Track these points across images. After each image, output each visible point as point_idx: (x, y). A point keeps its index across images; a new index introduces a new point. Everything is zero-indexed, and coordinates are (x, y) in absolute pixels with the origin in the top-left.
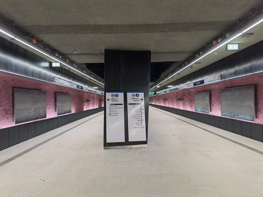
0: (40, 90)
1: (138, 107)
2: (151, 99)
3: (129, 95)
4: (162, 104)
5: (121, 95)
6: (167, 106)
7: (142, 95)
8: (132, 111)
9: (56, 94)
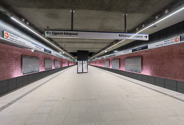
0: (50, 59)
1: (85, 65)
2: (90, 62)
3: (83, 61)
4: (94, 65)
5: (81, 61)
6: (96, 65)
7: (86, 61)
8: (84, 65)
9: (54, 60)
